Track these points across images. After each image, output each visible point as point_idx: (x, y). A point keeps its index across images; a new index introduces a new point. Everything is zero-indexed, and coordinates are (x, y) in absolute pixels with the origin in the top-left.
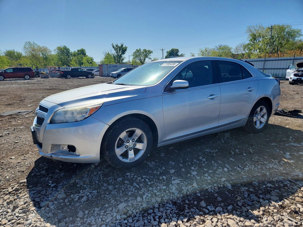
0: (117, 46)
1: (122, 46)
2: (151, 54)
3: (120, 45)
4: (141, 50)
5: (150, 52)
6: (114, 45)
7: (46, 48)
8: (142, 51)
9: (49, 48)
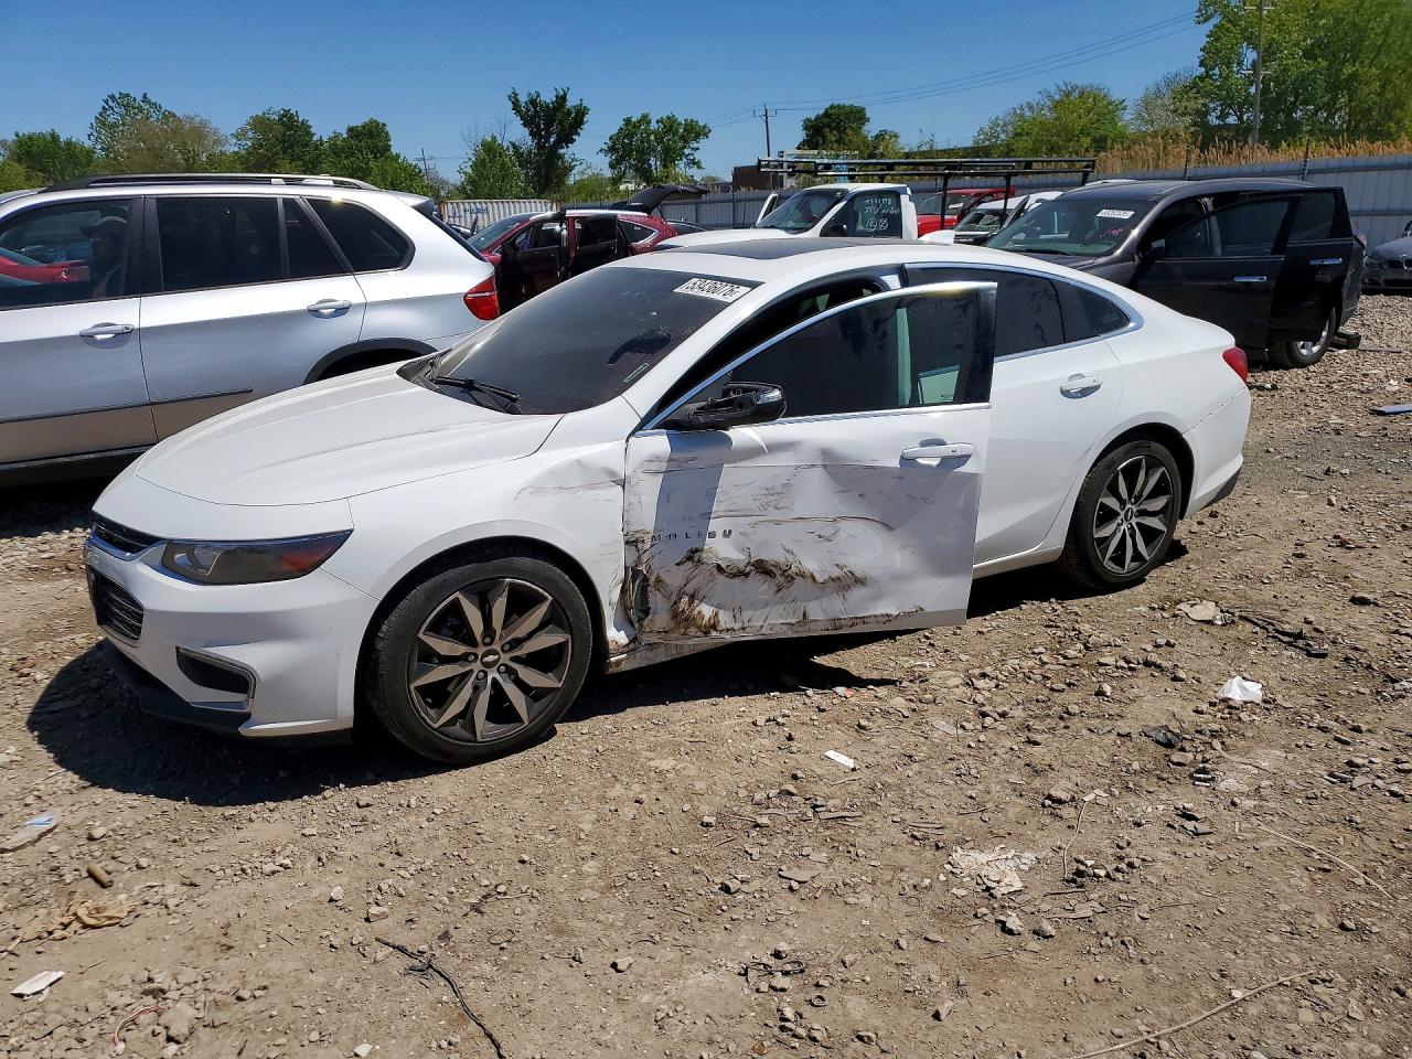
0: (533, 102)
1: (562, 99)
2: (703, 143)
3: (548, 97)
4: (649, 122)
5: (695, 132)
6: (523, 99)
7: (203, 124)
8: (654, 126)
9: (214, 124)
